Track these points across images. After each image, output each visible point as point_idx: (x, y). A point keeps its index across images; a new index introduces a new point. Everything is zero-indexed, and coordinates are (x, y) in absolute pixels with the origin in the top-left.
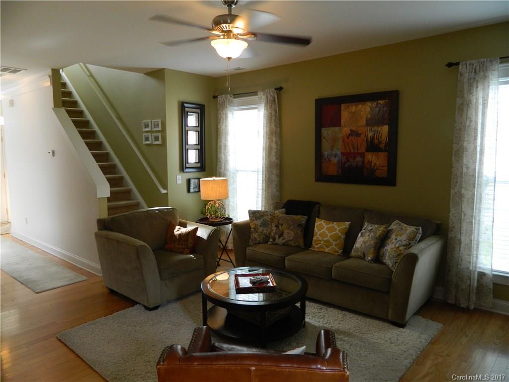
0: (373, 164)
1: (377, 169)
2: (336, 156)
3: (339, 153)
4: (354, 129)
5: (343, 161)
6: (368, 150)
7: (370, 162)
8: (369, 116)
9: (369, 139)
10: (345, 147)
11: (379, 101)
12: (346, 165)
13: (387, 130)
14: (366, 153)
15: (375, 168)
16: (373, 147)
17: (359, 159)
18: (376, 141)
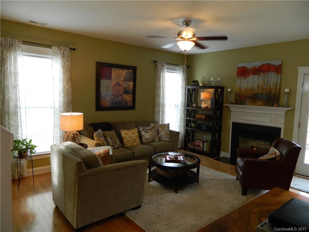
0: (126, 100)
1: (128, 102)
2: (109, 95)
3: (110, 94)
4: (118, 82)
5: (112, 99)
6: (124, 93)
7: (125, 99)
8: (125, 76)
9: (125, 87)
10: (113, 91)
11: (130, 70)
12: (114, 101)
13: (132, 84)
14: (123, 95)
15: (127, 102)
16: (126, 92)
17: (120, 97)
18: (128, 89)
